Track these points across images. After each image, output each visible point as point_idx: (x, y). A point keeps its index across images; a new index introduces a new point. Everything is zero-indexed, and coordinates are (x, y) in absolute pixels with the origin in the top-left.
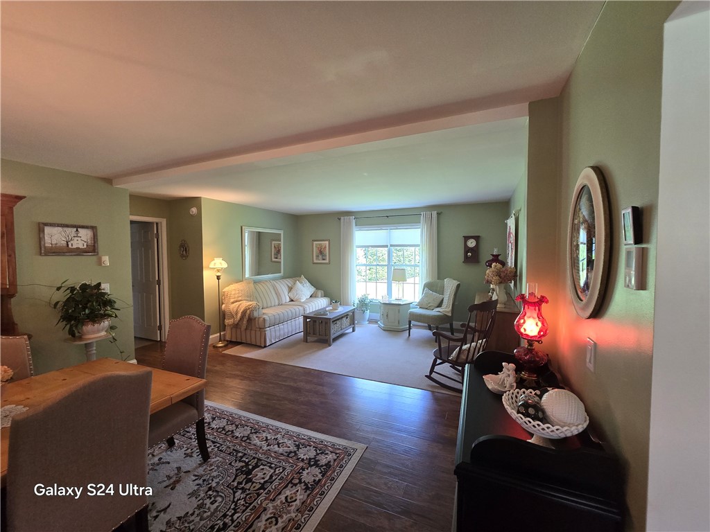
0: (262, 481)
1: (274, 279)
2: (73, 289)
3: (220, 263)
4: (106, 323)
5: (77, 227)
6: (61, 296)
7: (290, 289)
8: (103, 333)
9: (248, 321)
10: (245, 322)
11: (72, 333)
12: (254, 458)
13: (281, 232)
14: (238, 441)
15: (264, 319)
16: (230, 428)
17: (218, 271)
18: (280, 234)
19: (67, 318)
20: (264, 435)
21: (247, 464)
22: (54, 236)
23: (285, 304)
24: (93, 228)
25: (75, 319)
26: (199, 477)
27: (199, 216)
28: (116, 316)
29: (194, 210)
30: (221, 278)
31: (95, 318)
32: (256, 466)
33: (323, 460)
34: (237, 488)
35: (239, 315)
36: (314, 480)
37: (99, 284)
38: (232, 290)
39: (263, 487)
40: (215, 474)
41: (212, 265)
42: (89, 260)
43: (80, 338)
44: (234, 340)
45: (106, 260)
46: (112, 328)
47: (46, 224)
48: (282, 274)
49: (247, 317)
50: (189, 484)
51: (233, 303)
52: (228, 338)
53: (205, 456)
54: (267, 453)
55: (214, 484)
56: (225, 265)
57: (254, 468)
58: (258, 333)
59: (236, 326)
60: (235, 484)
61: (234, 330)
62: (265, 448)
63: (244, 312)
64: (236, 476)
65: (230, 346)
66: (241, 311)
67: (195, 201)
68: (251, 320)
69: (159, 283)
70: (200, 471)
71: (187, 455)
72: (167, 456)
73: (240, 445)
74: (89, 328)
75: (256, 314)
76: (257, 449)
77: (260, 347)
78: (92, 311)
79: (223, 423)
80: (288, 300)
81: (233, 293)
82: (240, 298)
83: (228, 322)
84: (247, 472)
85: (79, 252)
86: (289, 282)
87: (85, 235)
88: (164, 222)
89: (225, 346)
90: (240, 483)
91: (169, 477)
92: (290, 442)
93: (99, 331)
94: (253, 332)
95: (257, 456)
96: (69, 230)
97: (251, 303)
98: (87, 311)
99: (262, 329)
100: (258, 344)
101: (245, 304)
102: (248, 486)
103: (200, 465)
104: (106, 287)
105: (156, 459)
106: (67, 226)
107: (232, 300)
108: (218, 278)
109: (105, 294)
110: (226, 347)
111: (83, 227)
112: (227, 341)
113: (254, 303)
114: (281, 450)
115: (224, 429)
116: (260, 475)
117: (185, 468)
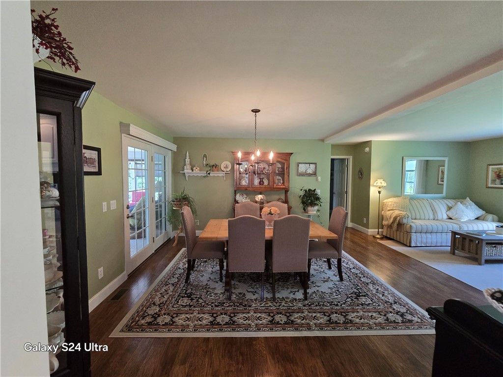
0: (363, 303)
1: (433, 199)
2: (306, 191)
3: (382, 183)
4: (316, 208)
5: (310, 163)
6: (302, 193)
7: (449, 208)
8: (315, 212)
9: (398, 225)
10: (395, 225)
11: (304, 209)
12: (365, 293)
13: (446, 159)
14: (361, 282)
15: (411, 226)
16: (360, 275)
17: (380, 188)
18: (444, 161)
19: (303, 203)
20: (378, 287)
21: (360, 293)
22: (302, 168)
23: (442, 220)
24: (315, 164)
25: (306, 203)
26: (336, 285)
27: (370, 153)
28: (321, 206)
29: (367, 149)
30: (382, 192)
31: (313, 204)
32: (364, 296)
33: (409, 317)
34: (349, 297)
35: (392, 219)
36: (394, 320)
37: (315, 190)
38: (390, 201)
39: (362, 304)
40: (343, 287)
41: (375, 184)
42: (313, 178)
43: (307, 213)
44: (388, 236)
45: (319, 178)
46: (318, 210)
47: (300, 163)
48: (444, 194)
49: (397, 222)
50: (331, 285)
51: (389, 210)
52: (384, 234)
53: (341, 279)
54: (374, 295)
55: (340, 290)
56: (384, 184)
57: (362, 296)
58: (405, 235)
59: (390, 227)
60: (350, 296)
61: (389, 229)
62: (374, 292)
63: (395, 218)
64: (352, 293)
65: (384, 239)
66: (393, 217)
67: (368, 144)
68: (400, 225)
69: (346, 193)
70: (337, 283)
71: (334, 275)
72: (327, 271)
73: (361, 284)
74: (310, 208)
75: (405, 221)
76: (369, 290)
77: (406, 246)
78: (312, 201)
79: (358, 272)
80: (445, 217)
81: (390, 204)
82: (395, 208)
83: (385, 223)
84: (358, 296)
85: (310, 175)
86: (450, 203)
87: (312, 166)
88: (351, 158)
89: (380, 238)
90: (351, 296)
91: (324, 278)
92: (392, 298)
93: (313, 211)
94: (402, 234)
95: (367, 293)
96: (307, 165)
97: (402, 212)
98: (310, 201)
99: (409, 233)
100: (405, 243)
101: (397, 212)
102: (355, 300)
103: (338, 281)
104: (318, 192)
105: (322, 270)
106: (306, 163)
107: (388, 209)
108: (379, 192)
109: (317, 194)
110: (382, 239)
111: (311, 163)
112: (384, 236)
113: (404, 213)
114: (383, 298)
115: (356, 274)
116: (363, 300)
117: (331, 278)
